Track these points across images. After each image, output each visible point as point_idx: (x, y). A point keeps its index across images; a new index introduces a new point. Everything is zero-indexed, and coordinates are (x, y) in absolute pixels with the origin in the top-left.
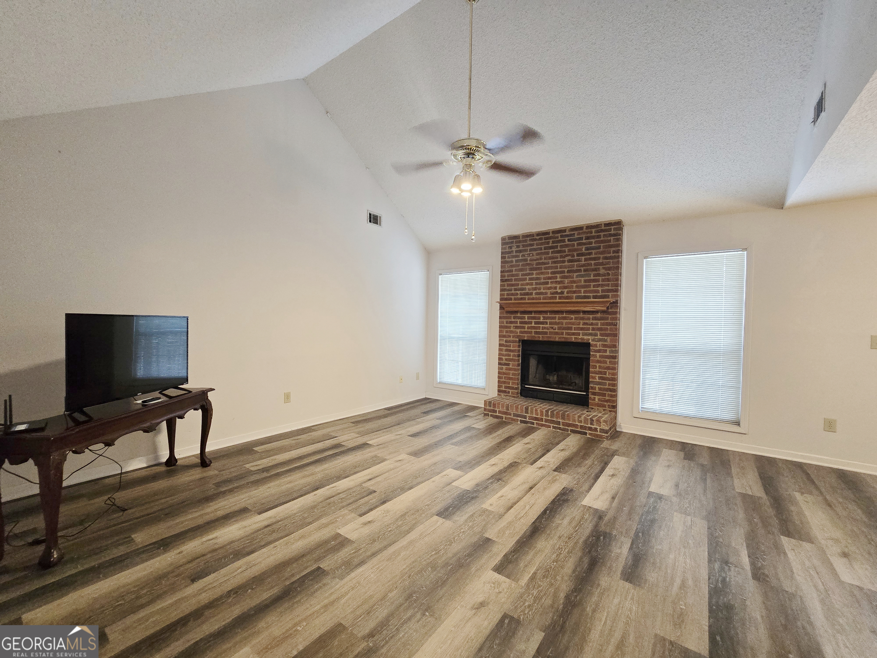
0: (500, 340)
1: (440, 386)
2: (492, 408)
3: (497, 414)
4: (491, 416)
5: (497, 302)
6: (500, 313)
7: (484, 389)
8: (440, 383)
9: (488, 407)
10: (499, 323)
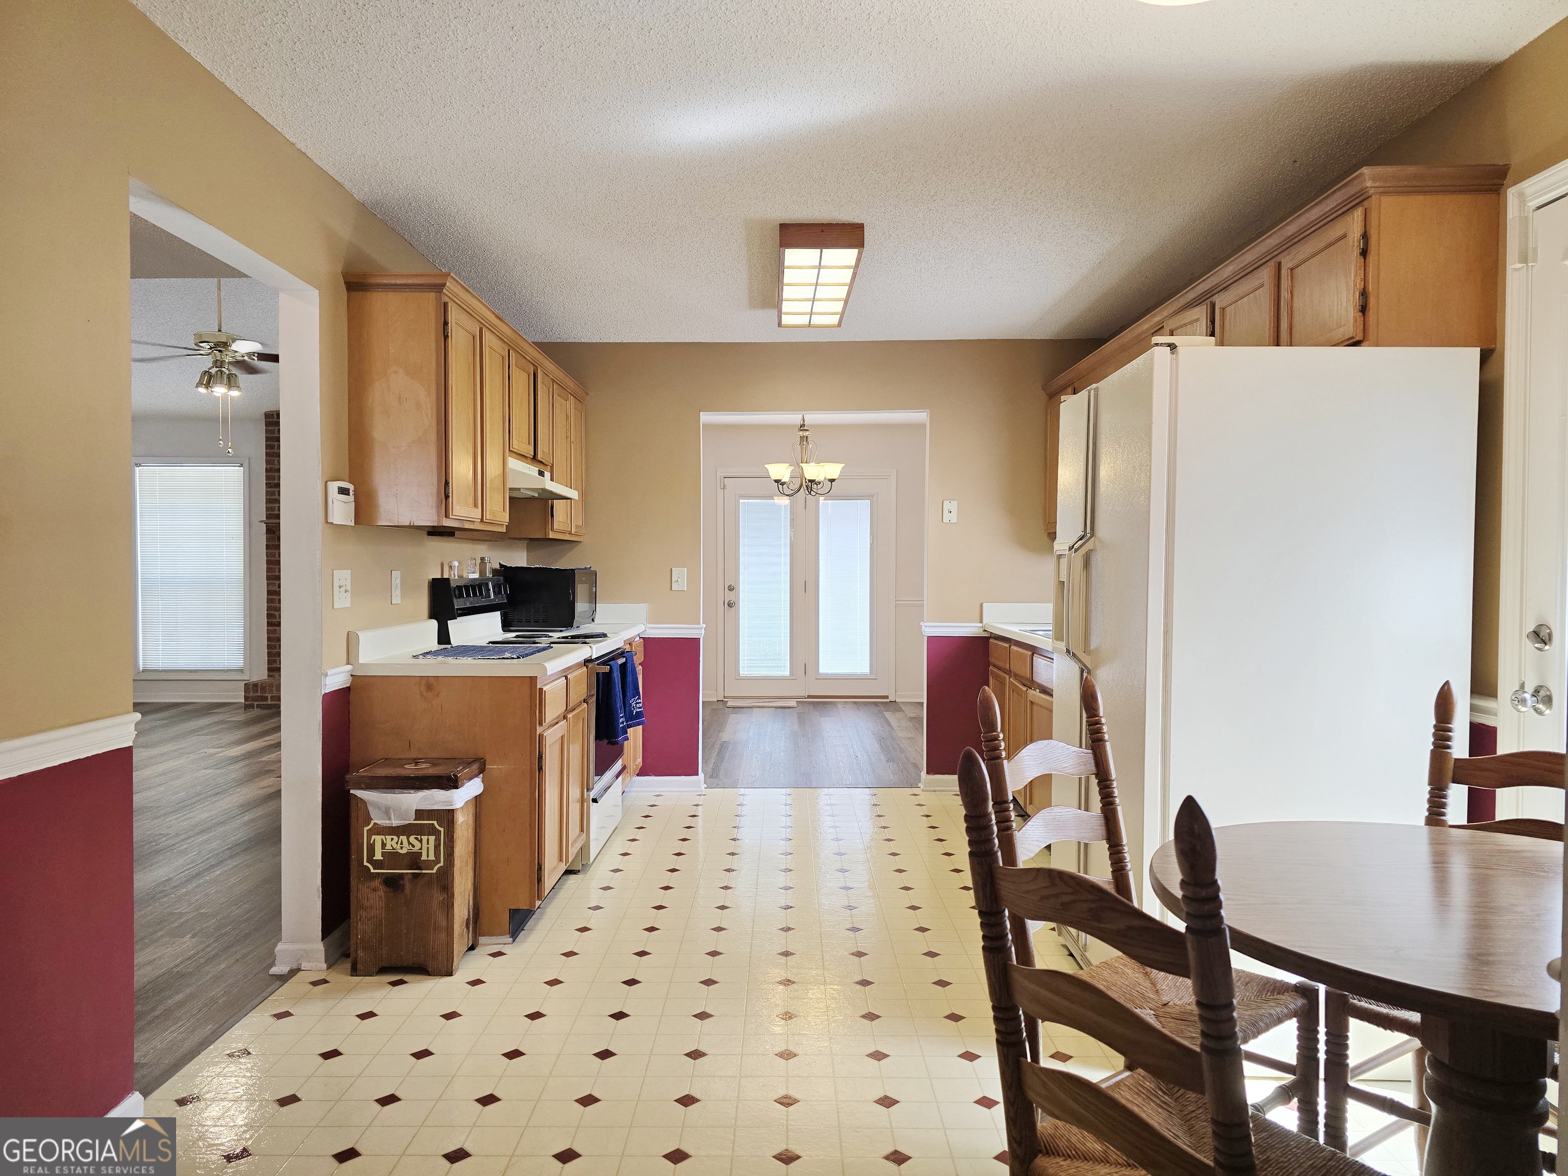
0: (268, 584)
1: (143, 677)
2: (259, 694)
3: (269, 702)
4: (258, 706)
5: (261, 521)
6: (267, 540)
7: (241, 671)
8: (144, 671)
9: (251, 694)
10: (267, 556)
